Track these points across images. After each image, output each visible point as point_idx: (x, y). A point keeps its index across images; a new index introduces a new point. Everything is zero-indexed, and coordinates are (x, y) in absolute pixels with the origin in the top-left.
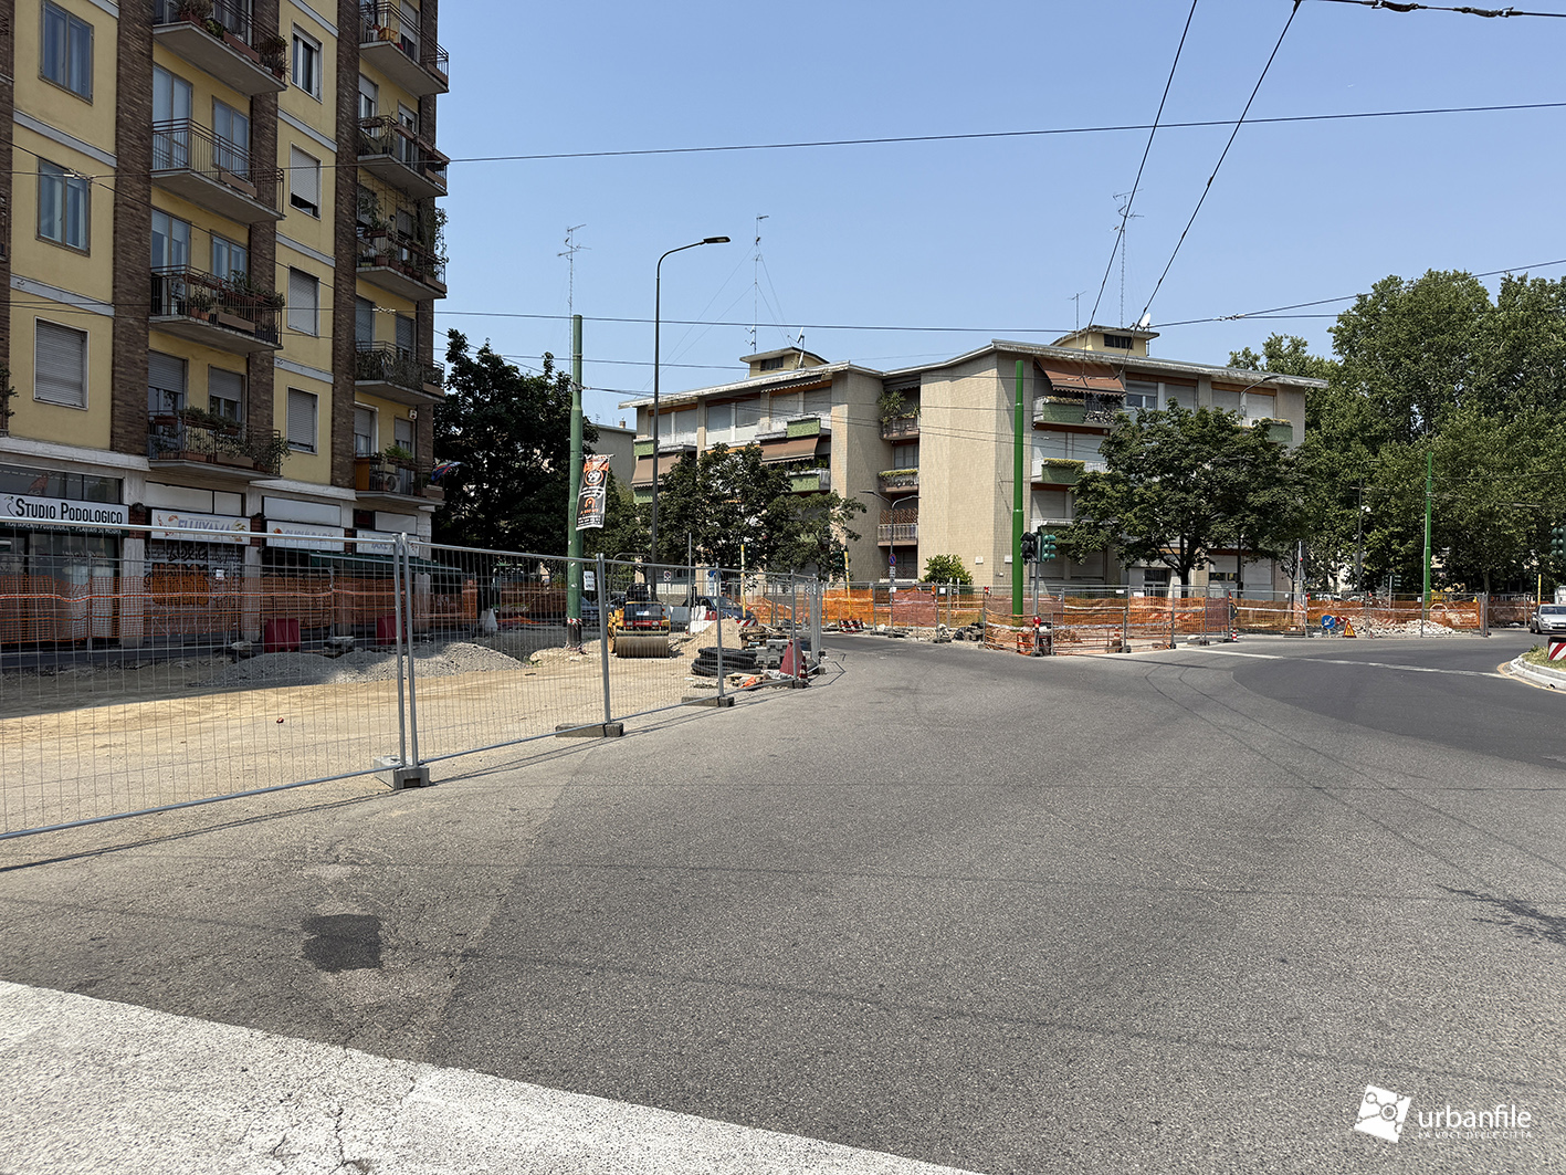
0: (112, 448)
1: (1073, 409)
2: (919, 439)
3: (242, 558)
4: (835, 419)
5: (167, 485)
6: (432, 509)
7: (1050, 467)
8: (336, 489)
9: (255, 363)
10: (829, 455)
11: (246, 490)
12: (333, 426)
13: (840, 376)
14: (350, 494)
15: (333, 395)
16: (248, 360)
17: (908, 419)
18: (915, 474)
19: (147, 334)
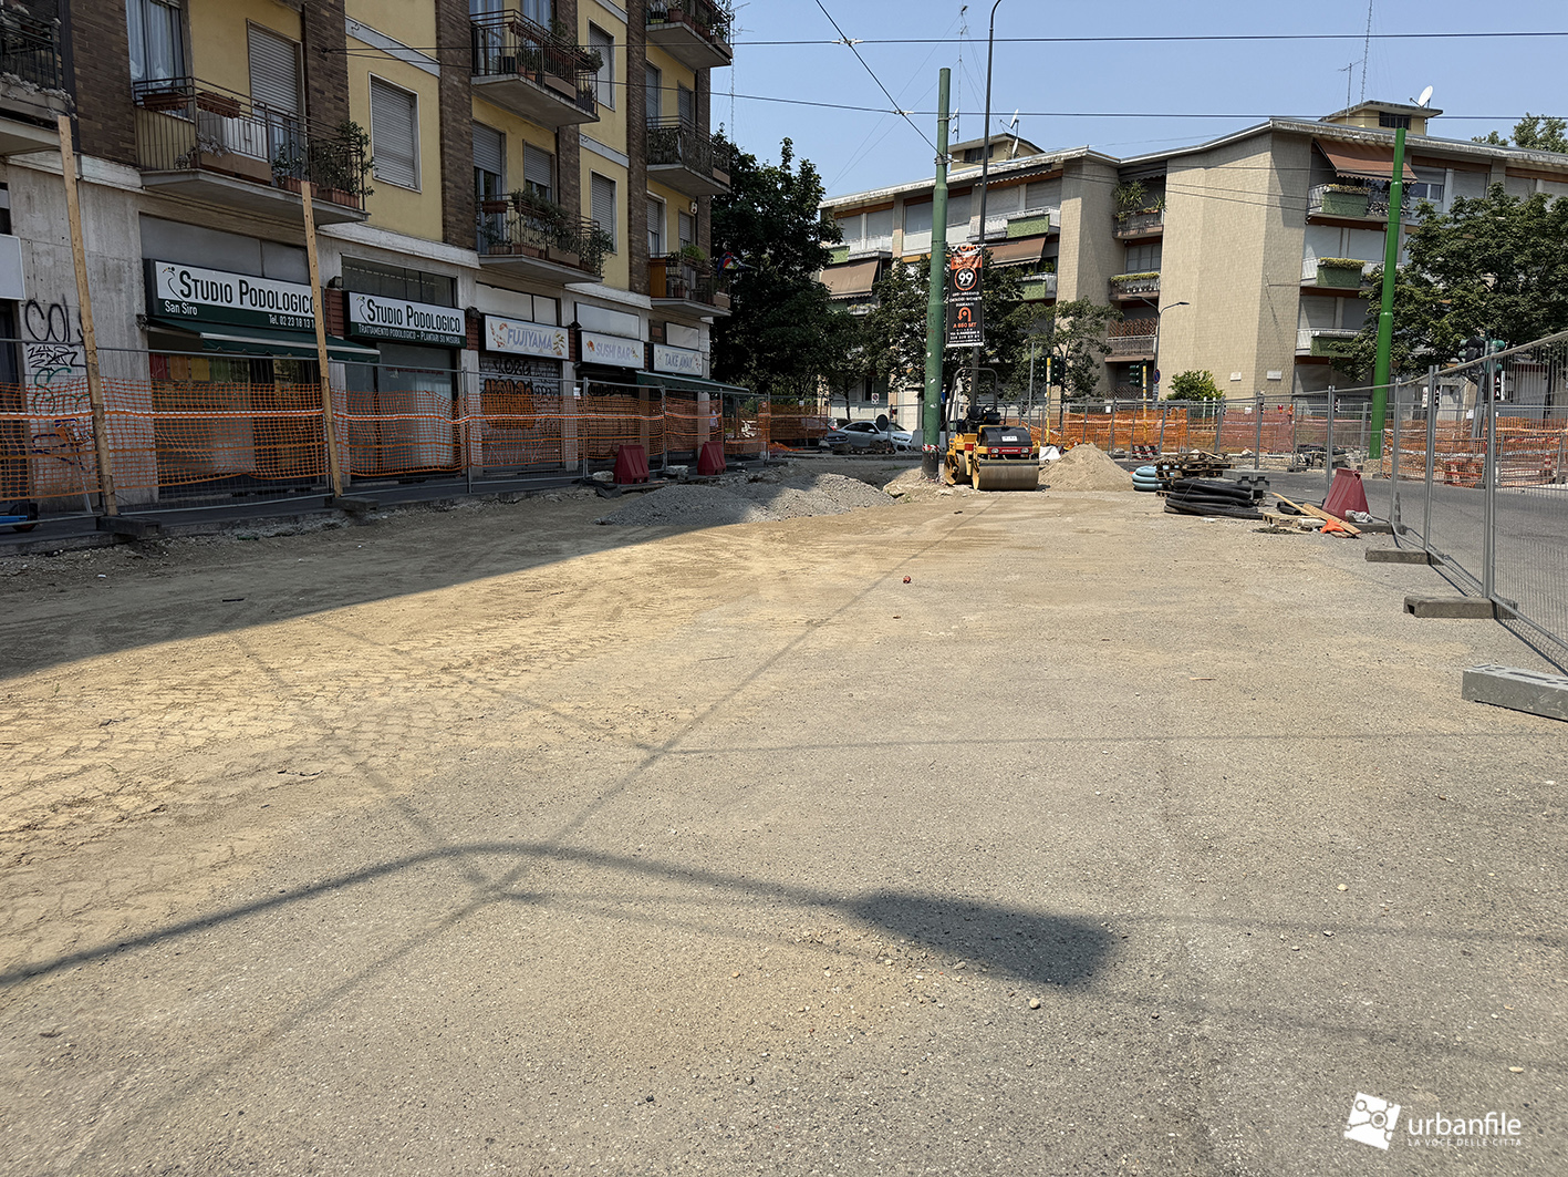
0: (445, 240)
1: (1355, 200)
2: (1161, 237)
3: (559, 373)
4: (1067, 215)
5: (493, 287)
6: (710, 320)
7: (1327, 268)
8: (636, 295)
9: (564, 140)
10: (1057, 257)
11: (560, 294)
12: (630, 220)
13: (1073, 165)
14: (644, 302)
15: (629, 182)
16: (557, 136)
17: (1150, 213)
18: (1156, 277)
19: (470, 100)
